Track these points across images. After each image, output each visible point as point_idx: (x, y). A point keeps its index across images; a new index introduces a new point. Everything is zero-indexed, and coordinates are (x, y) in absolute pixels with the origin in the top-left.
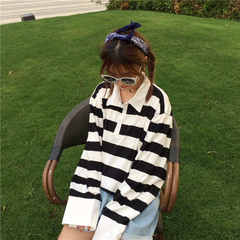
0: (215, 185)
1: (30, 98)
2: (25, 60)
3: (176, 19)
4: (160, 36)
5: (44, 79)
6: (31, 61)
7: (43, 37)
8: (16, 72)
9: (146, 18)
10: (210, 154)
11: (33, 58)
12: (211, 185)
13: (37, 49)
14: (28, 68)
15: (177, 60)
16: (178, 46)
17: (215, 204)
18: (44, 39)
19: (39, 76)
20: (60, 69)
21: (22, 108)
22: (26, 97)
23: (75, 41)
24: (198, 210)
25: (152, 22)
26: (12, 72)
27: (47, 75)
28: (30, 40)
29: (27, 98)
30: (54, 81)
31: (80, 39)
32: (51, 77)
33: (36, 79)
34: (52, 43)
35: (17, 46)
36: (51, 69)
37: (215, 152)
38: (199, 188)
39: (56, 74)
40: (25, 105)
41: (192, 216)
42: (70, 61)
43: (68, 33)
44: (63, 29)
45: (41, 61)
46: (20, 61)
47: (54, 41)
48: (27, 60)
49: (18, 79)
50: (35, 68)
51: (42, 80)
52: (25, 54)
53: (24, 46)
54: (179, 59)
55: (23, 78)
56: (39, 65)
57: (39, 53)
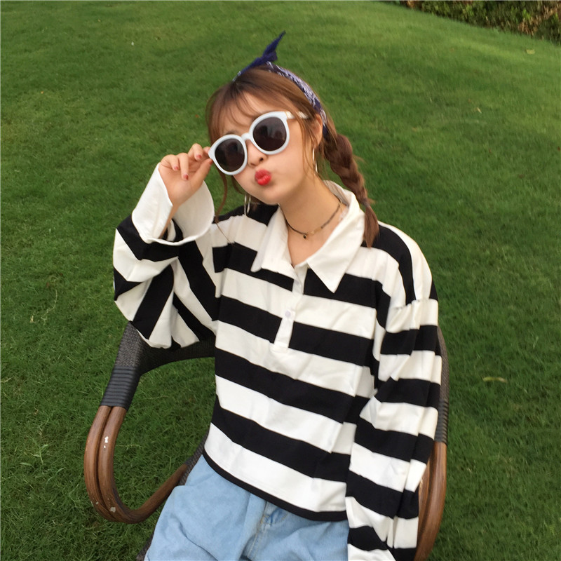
0: (501, 466)
1: (42, 196)
2: (33, 93)
3: (412, 24)
4: (373, 64)
5: (81, 150)
6: (47, 98)
7: (80, 36)
10: (489, 384)
11: (53, 91)
13: (63, 65)
14: (39, 115)
18: (84, 41)
19: (67, 140)
20: (121, 125)
21: (24, 222)
22: (34, 193)
23: (160, 54)
24: (458, 528)
25: (355, 26)
27: (87, 139)
28: (46, 40)
29: (35, 195)
30: (106, 156)
31: (174, 51)
32: (99, 145)
33: (58, 146)
34: (102, 54)
35: (13, 53)
36: (97, 123)
37: (502, 380)
39: (110, 138)
40: (30, 215)
42: (149, 108)
43: (143, 32)
44: (131, 20)
45: (73, 100)
46: (20, 94)
47: (106, 48)
48: (38, 93)
49: (12, 142)
50: (57, 116)
51: (75, 150)
52: (32, 78)
53: (31, 56)
55: (26, 141)
56: (69, 110)
57: (67, 77)
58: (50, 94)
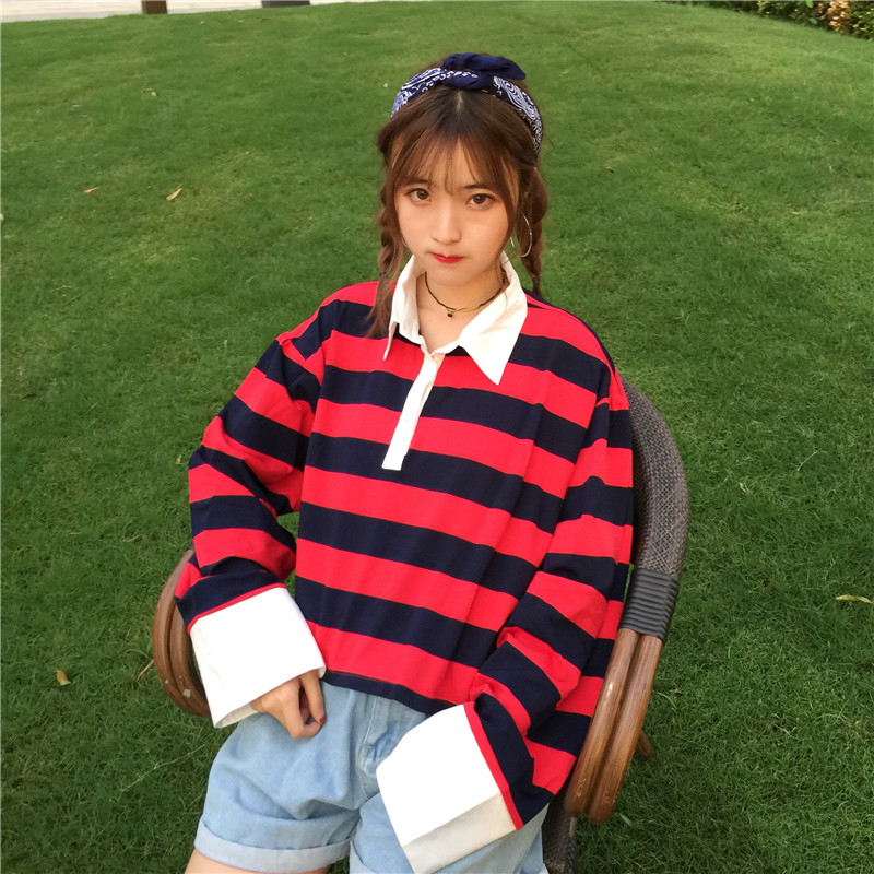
0: (839, 731)
1: (222, 294)
2: (235, 154)
3: (826, 54)
4: (746, 112)
5: (286, 232)
6: (253, 161)
7: (314, 75)
8: (196, 193)
9: (707, 39)
10: (843, 604)
11: (263, 150)
12: (821, 727)
13: (281, 115)
14: (239, 183)
15: (795, 216)
16: (811, 159)
17: (824, 804)
18: (317, 82)
19: (269, 219)
20: (348, 199)
21: (191, 328)
22: (211, 289)
24: (750, 816)
25: (728, 57)
26: (180, 193)
27: (297, 218)
28: (266, 81)
29: (213, 293)
30: (322, 241)
32: (312, 226)
33: (256, 226)
34: (340, 101)
35: (219, 98)
36: (316, 196)
37: (865, 600)
38: (775, 728)
39: (329, 216)
40: (201, 318)
41: (722, 832)
43: (404, 69)
44: (390, 52)
45: (289, 163)
46: (217, 154)
47: (348, 91)
48: (242, 154)
49: (196, 220)
50: (261, 185)
51: (282, 231)
52: (237, 133)
53: (242, 103)
54: (803, 212)
55: (213, 219)
56: (279, 177)
57: (286, 132)
58: (258, 155)
